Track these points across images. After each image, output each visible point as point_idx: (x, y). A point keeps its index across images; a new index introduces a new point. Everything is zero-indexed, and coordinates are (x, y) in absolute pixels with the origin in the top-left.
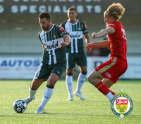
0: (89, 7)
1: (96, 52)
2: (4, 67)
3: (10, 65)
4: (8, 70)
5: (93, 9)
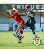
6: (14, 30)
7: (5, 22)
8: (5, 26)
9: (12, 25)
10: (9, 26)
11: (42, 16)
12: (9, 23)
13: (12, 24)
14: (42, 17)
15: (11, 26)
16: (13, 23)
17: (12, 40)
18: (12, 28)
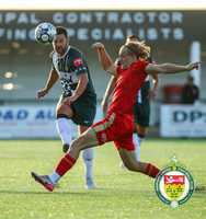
0: (166, 32)
1: (176, 97)
2: (40, 120)
3: (49, 117)
4: (47, 124)
5: (171, 35)
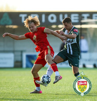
6: (24, 65)
7: (6, 49)
8: (5, 58)
9: (22, 55)
10: (15, 59)
11: (84, 36)
12: (13, 52)
13: (20, 53)
14: (83, 38)
15: (19, 59)
16: (22, 52)
17: (20, 87)
18: (21, 62)
